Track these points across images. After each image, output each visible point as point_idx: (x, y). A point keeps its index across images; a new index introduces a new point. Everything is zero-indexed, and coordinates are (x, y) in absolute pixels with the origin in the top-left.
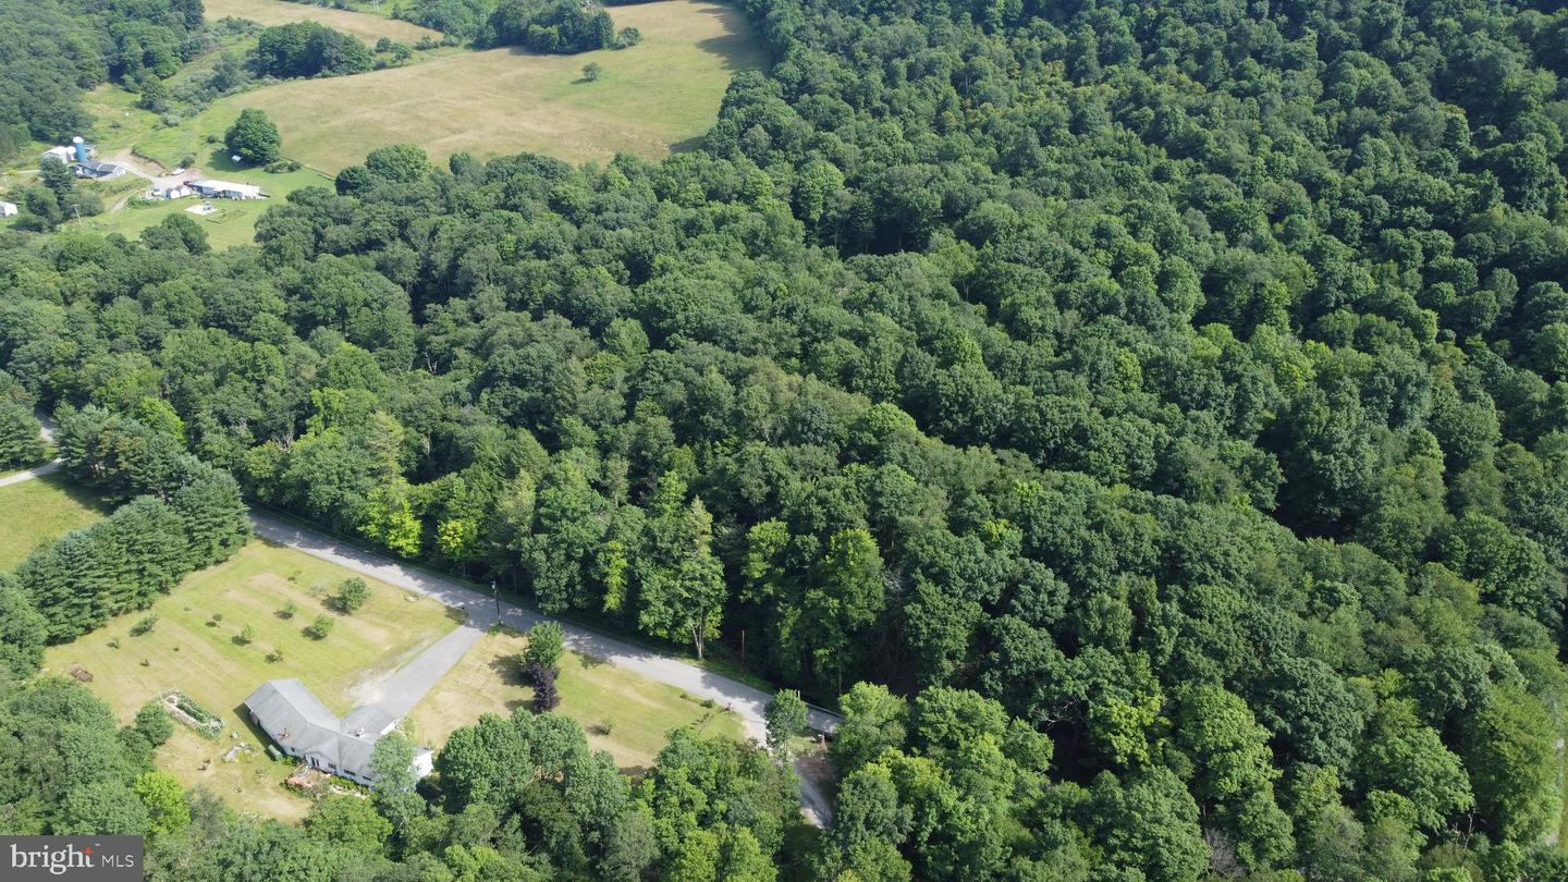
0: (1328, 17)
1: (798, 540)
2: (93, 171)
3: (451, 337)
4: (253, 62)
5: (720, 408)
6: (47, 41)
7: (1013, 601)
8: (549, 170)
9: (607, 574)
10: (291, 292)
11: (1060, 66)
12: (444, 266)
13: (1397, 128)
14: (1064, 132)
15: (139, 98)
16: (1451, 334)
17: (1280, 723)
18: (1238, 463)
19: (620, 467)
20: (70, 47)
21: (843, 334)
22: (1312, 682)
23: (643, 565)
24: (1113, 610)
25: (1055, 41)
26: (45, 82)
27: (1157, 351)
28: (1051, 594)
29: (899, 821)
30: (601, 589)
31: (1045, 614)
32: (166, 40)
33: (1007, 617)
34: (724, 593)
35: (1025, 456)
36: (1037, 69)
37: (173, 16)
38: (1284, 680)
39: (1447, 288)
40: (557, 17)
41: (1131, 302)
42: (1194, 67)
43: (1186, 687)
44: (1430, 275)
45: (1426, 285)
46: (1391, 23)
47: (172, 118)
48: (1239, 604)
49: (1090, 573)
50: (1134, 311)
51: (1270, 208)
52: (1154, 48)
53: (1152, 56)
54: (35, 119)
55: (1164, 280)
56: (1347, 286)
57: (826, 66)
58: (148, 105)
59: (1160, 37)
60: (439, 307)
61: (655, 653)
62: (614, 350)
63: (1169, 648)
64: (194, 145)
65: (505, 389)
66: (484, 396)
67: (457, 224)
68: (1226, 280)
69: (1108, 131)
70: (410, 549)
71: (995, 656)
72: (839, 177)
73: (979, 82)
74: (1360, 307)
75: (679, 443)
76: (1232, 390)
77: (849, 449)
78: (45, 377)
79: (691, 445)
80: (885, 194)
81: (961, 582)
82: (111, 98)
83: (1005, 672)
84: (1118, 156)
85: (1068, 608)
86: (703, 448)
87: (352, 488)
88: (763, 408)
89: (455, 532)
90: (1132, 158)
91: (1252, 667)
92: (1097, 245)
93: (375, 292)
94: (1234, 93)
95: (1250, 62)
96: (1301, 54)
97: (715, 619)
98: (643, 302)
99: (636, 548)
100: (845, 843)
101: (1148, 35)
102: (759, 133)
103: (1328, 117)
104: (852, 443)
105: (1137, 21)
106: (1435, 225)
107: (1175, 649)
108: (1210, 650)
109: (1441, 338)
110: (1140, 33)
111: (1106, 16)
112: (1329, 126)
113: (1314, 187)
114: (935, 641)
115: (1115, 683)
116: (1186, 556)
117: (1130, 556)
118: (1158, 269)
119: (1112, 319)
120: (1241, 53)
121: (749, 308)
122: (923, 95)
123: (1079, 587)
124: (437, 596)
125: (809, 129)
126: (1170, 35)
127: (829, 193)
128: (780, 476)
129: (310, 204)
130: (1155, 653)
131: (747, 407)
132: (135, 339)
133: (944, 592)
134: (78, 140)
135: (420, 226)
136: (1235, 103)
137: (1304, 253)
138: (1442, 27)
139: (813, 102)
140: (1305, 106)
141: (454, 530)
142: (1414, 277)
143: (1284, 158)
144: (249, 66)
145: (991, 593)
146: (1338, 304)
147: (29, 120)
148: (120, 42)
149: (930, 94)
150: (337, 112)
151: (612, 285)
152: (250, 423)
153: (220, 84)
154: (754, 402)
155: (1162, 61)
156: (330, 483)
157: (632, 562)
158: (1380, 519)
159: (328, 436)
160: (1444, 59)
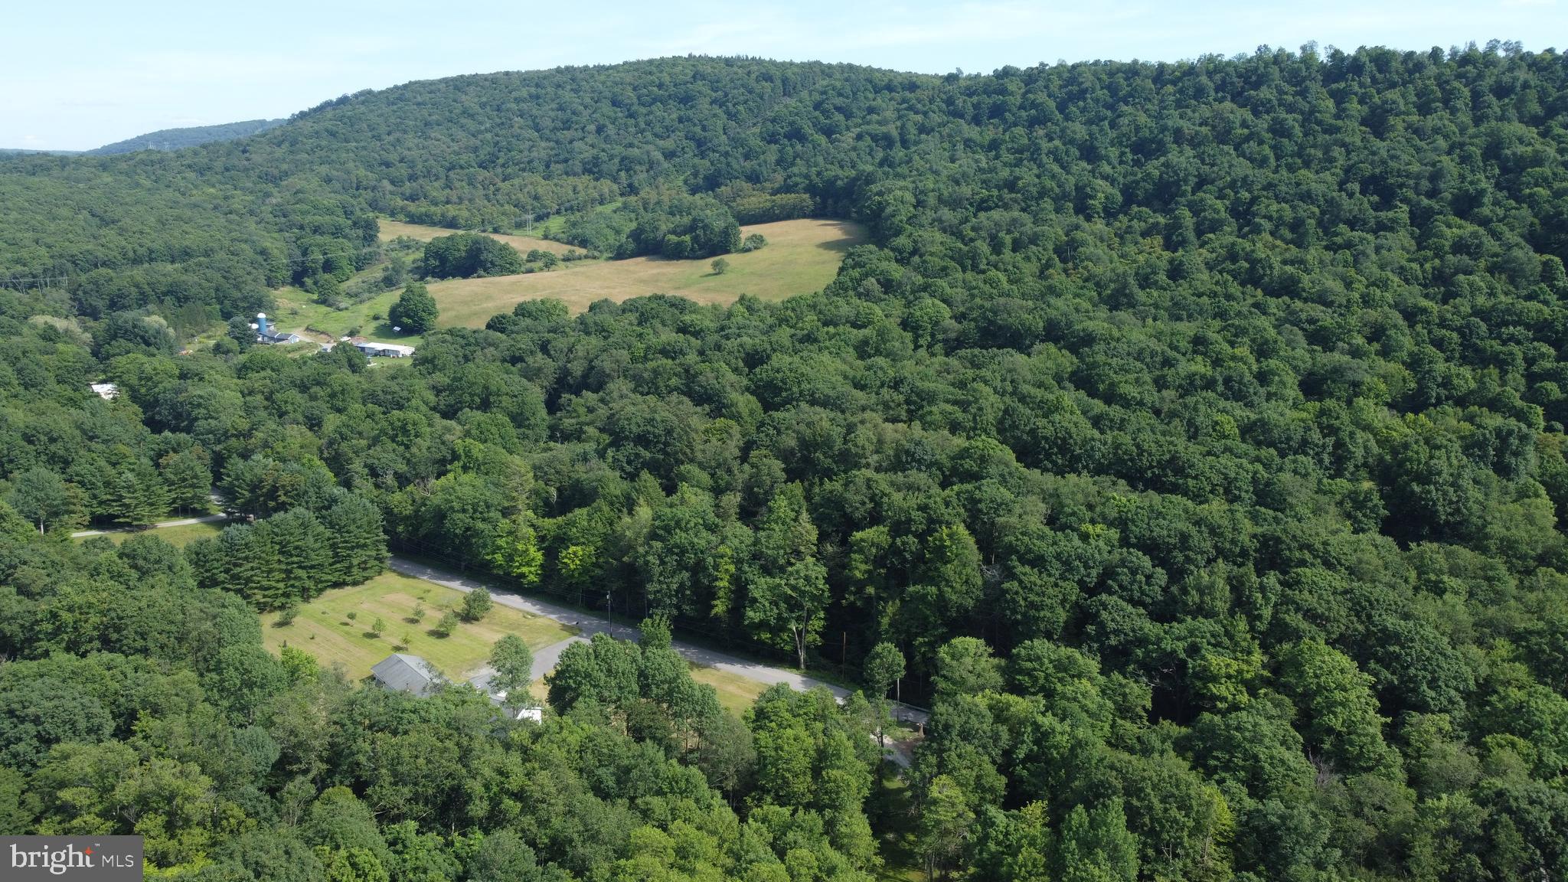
0: (1418, 194)
1: (898, 541)
2: (272, 338)
3: (583, 419)
4: (418, 268)
5: (831, 448)
6: (244, 246)
7: (1110, 582)
8: (680, 305)
9: (717, 579)
10: (437, 391)
11: (1158, 240)
12: (579, 373)
13: (1491, 270)
14: (1162, 277)
15: (315, 297)
16: (1558, 425)
17: (1385, 674)
18: (1338, 497)
19: (732, 500)
20: (263, 252)
21: (947, 401)
22: (1417, 637)
23: (751, 572)
24: (1212, 586)
25: (1151, 220)
26: (240, 272)
27: (1253, 417)
28: (1148, 577)
29: (996, 737)
30: (711, 594)
31: (1143, 593)
32: (344, 250)
33: (1104, 597)
34: (827, 594)
35: (1122, 482)
36: (1136, 243)
37: (353, 233)
38: (1389, 637)
39: (1552, 387)
40: (691, 229)
41: (1227, 381)
42: (1289, 235)
43: (1287, 646)
44: (1531, 378)
45: (1530, 387)
46: (1482, 193)
47: (342, 305)
48: (1340, 584)
49: (1188, 559)
50: (1230, 388)
51: (1367, 330)
52: (1248, 223)
53: (1246, 229)
54: (226, 302)
55: (1263, 378)
56: (1446, 383)
57: (935, 240)
58: (323, 302)
59: (1254, 215)
60: (573, 397)
61: (759, 663)
62: (732, 417)
63: (1267, 613)
64: (361, 321)
65: (629, 448)
66: (610, 453)
67: (594, 342)
68: (1324, 380)
69: (1204, 279)
70: (532, 578)
71: (1091, 629)
72: (946, 311)
73: (1081, 249)
74: (1461, 402)
75: (790, 479)
76: (1330, 441)
77: (951, 476)
78: (218, 448)
79: (802, 481)
80: (991, 322)
81: (1057, 564)
82: (292, 296)
83: (1102, 644)
84: (1214, 295)
85: (1165, 590)
86: (812, 485)
87: (484, 520)
88: (870, 448)
89: (574, 556)
90: (1229, 297)
91: (1356, 630)
92: (1195, 352)
93: (516, 389)
94: (1327, 248)
95: (1342, 228)
96: (1394, 221)
97: (817, 623)
98: (761, 380)
99: (745, 555)
100: (940, 752)
101: (1244, 216)
102: (871, 282)
103: (1422, 266)
104: (954, 471)
105: (1232, 204)
106: (1534, 340)
107: (1275, 615)
108: (1311, 615)
109: (1549, 429)
110: (1234, 212)
111: (1202, 200)
112: (1424, 271)
113: (1411, 315)
114: (1032, 612)
115: (1214, 646)
116: (1284, 546)
117: (1228, 546)
118: (1255, 367)
119: (1210, 394)
120: (1335, 222)
121: (859, 386)
122: (1028, 259)
123: (1177, 574)
124: (553, 617)
125: (919, 280)
126: (1264, 211)
127: (937, 323)
128: (884, 494)
129: (463, 337)
130: (1253, 618)
131: (856, 445)
132: (301, 419)
133: (1041, 573)
134: (261, 316)
135: (560, 343)
136: (1328, 256)
137: (1404, 363)
138: (1531, 195)
139: (924, 262)
140: (1399, 257)
141: (575, 553)
142: (1516, 378)
143: (1378, 292)
144: (415, 270)
145: (1088, 575)
146: (1439, 401)
147: (221, 303)
148: (305, 253)
149: (1034, 259)
150: (489, 298)
151: (732, 377)
152: (398, 476)
153: (389, 282)
154: (860, 441)
155: (1257, 230)
156: (464, 511)
157: (739, 569)
158: (1487, 537)
159: (465, 478)
160: (1536, 221)
